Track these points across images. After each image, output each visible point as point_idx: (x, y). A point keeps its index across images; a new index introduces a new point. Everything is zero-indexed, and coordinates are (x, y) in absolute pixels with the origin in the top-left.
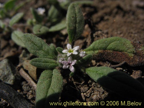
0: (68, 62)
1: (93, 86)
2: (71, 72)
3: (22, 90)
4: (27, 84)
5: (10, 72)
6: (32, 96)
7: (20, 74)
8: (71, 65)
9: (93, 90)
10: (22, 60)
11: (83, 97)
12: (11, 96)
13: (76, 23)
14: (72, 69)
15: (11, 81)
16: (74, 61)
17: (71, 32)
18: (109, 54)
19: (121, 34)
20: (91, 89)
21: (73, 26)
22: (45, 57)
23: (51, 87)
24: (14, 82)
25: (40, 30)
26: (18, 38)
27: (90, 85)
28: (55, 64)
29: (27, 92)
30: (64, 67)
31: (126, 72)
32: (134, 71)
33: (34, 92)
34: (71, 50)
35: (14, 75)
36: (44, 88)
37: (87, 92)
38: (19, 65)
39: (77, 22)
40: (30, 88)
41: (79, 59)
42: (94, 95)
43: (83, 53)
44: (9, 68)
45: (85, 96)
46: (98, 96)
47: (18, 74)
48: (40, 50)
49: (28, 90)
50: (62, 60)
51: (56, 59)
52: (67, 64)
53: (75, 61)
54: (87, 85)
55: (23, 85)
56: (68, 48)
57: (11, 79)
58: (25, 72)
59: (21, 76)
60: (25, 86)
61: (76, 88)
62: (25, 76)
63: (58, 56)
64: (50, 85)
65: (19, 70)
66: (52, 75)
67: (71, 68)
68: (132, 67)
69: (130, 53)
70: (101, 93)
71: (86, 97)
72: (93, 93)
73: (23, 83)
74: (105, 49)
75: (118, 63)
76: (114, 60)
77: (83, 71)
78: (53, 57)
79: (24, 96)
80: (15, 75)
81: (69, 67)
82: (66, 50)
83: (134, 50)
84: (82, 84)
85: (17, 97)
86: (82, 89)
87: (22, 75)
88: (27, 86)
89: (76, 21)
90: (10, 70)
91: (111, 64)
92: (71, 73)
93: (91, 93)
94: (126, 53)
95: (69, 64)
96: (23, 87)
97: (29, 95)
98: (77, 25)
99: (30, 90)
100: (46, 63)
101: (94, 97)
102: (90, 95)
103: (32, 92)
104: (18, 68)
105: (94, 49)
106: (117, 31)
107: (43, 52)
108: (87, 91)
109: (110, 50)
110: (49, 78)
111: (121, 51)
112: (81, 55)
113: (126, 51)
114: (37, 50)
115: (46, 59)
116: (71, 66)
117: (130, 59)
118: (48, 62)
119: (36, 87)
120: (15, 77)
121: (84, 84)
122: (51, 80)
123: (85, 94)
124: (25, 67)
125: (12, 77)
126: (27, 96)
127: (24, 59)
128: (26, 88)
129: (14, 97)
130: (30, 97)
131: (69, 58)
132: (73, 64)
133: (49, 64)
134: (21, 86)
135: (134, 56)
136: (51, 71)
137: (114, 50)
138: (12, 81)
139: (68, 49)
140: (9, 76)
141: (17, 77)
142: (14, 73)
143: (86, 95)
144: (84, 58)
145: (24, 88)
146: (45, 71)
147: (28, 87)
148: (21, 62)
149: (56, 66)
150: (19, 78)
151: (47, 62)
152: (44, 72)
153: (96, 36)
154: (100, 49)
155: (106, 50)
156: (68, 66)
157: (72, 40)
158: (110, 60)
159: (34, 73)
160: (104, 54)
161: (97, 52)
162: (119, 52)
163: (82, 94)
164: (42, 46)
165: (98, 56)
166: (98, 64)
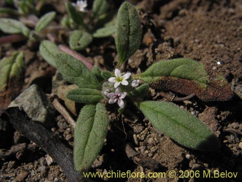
0: (116, 94)
1: (150, 125)
2: (119, 107)
3: (57, 128)
4: (63, 120)
5: (40, 104)
6: (71, 137)
7: (53, 105)
8: (120, 98)
9: (149, 130)
10: (56, 84)
11: (135, 140)
12: (44, 140)
13: (129, 34)
14: (121, 104)
15: (42, 116)
16: (123, 94)
17: (121, 50)
18: (172, 82)
19: (199, 43)
20: (146, 129)
21: (125, 40)
22: (87, 85)
23: (92, 129)
24: (46, 118)
25: (79, 42)
26: (50, 53)
27: (146, 124)
28: (99, 96)
29: (64, 131)
30: (110, 101)
31: (197, 106)
32: (207, 106)
33: (72, 130)
34: (121, 78)
35: (45, 108)
36: (85, 131)
37: (141, 133)
38: (52, 95)
39: (131, 33)
40: (67, 125)
41: (131, 90)
42: (150, 137)
43: (136, 83)
44: (39, 98)
45: (138, 138)
46: (156, 139)
47: (51, 106)
48: (78, 76)
49: (65, 127)
50: (108, 92)
51: (100, 89)
52: (115, 97)
53: (125, 93)
54: (141, 124)
55: (58, 121)
56: (116, 75)
57: (42, 113)
58: (60, 105)
59: (55, 108)
60: (61, 122)
61: (123, 129)
62: (60, 110)
63: (104, 84)
64: (92, 126)
65: (52, 101)
66: (95, 112)
67: (120, 102)
68: (204, 102)
69: (202, 82)
70: (160, 136)
71: (139, 141)
72: (149, 135)
73: (59, 118)
74: (168, 75)
75: (186, 96)
76: (179, 91)
77: (137, 105)
78: (96, 85)
79: (60, 137)
80: (47, 107)
81: (117, 101)
82: (114, 78)
83: (208, 79)
84: (134, 122)
85: (51, 141)
86: (135, 128)
87: (57, 108)
88: (63, 122)
89: (129, 32)
90: (40, 100)
91: (175, 96)
92: (120, 109)
93: (147, 135)
94: (197, 82)
95: (118, 97)
96: (58, 123)
97: (66, 135)
98: (131, 38)
99: (68, 128)
100: (87, 96)
101: (150, 141)
102: (145, 137)
103: (71, 130)
104: (51, 98)
105: (152, 75)
106: (194, 39)
107: (83, 79)
108: (142, 131)
109: (174, 76)
110: (91, 117)
111: (190, 79)
112: (133, 85)
113: (197, 80)
114: (75, 76)
115: (87, 89)
116: (120, 100)
117: (202, 91)
118: (90, 94)
119: (75, 126)
120: (48, 110)
121: (137, 122)
122: (94, 119)
123: (138, 136)
124: (60, 96)
125: (43, 110)
126: (64, 135)
127: (58, 82)
128: (63, 125)
129: (48, 142)
130: (68, 138)
131: (117, 90)
132: (123, 97)
133: (91, 96)
134: (56, 122)
135: (207, 88)
136: (94, 106)
137: (180, 77)
138: (44, 116)
139: (115, 77)
140: (40, 109)
141: (49, 110)
142: (45, 105)
143: (140, 138)
144: (137, 89)
145: (60, 125)
146: (86, 106)
147: (65, 124)
148: (55, 88)
149: (100, 99)
150: (53, 112)
151: (88, 94)
152: (84, 108)
153: (159, 52)
154: (161, 75)
155: (169, 77)
156: (115, 100)
157: (124, 60)
158: (174, 90)
159: (73, 105)
160: (166, 82)
161: (156, 78)
162: (186, 80)
163: (134, 135)
164: (81, 71)
165: (158, 85)
166: (158, 94)
